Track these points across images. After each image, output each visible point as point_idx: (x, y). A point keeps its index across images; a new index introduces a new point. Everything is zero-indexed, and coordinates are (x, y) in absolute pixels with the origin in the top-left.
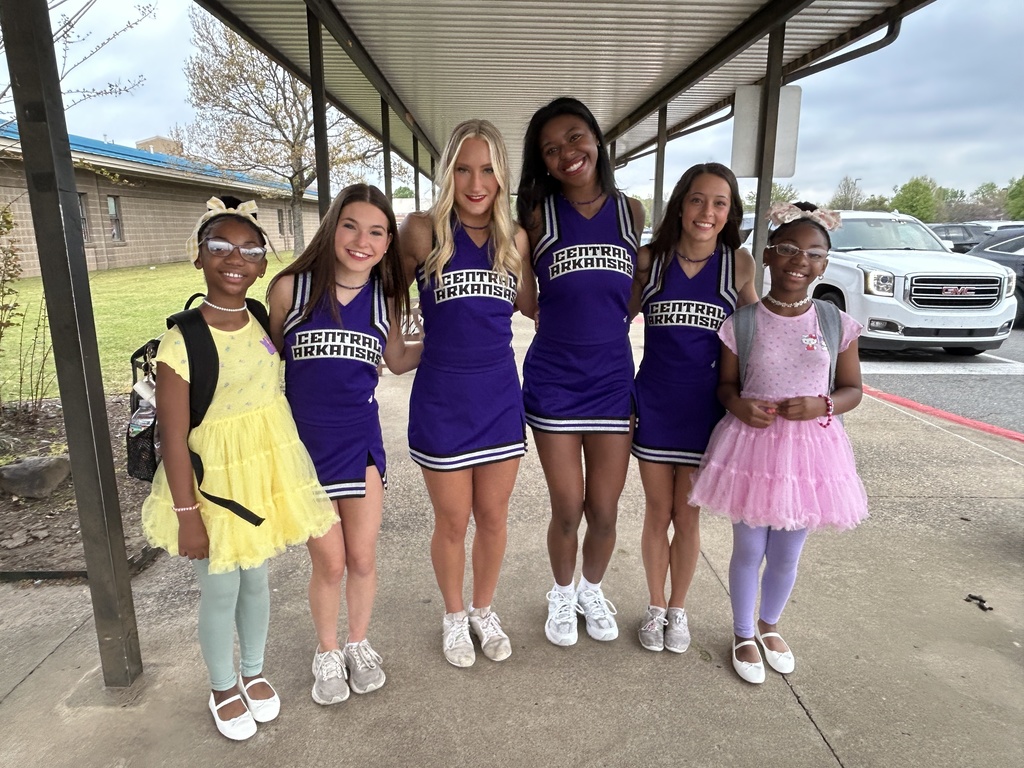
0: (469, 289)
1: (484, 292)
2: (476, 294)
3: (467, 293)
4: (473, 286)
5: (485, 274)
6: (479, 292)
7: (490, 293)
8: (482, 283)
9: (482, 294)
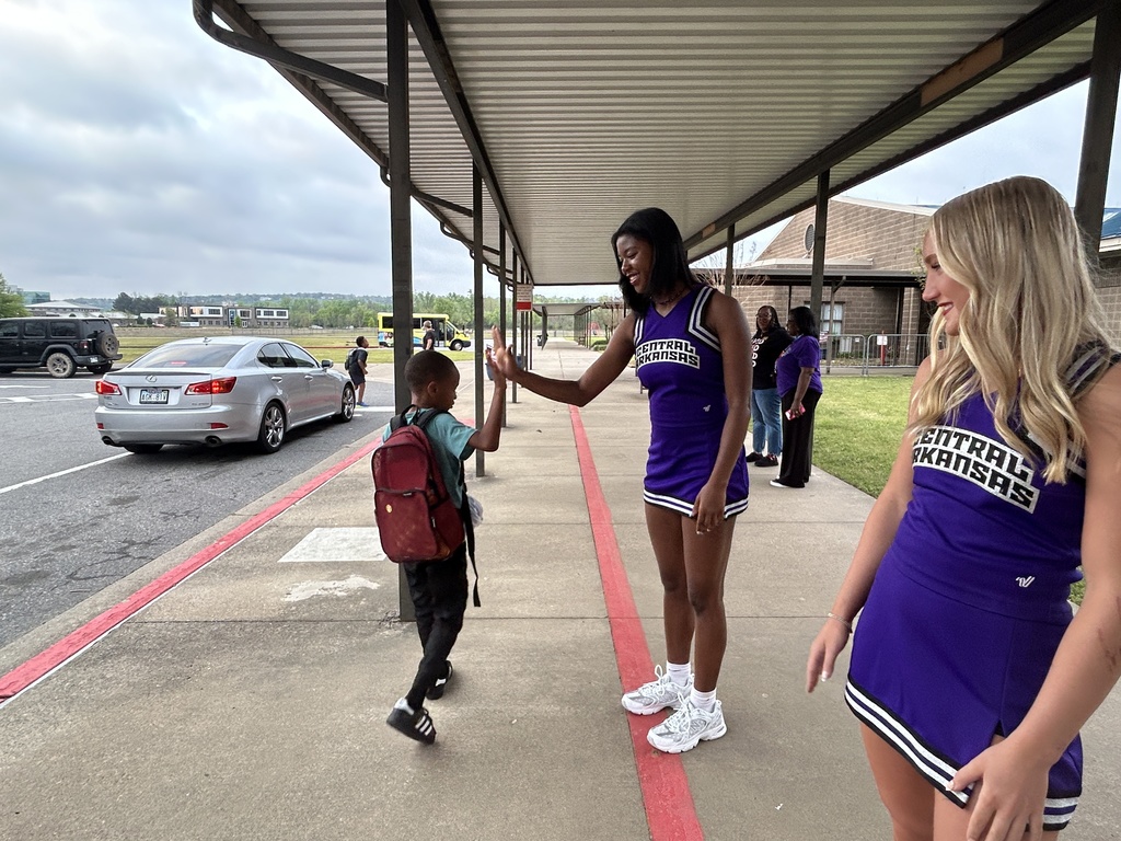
0: (935, 456)
1: (956, 468)
2: (942, 467)
3: (930, 461)
4: (942, 452)
5: (968, 437)
6: (947, 466)
7: (965, 472)
8: (956, 451)
9: (950, 470)
